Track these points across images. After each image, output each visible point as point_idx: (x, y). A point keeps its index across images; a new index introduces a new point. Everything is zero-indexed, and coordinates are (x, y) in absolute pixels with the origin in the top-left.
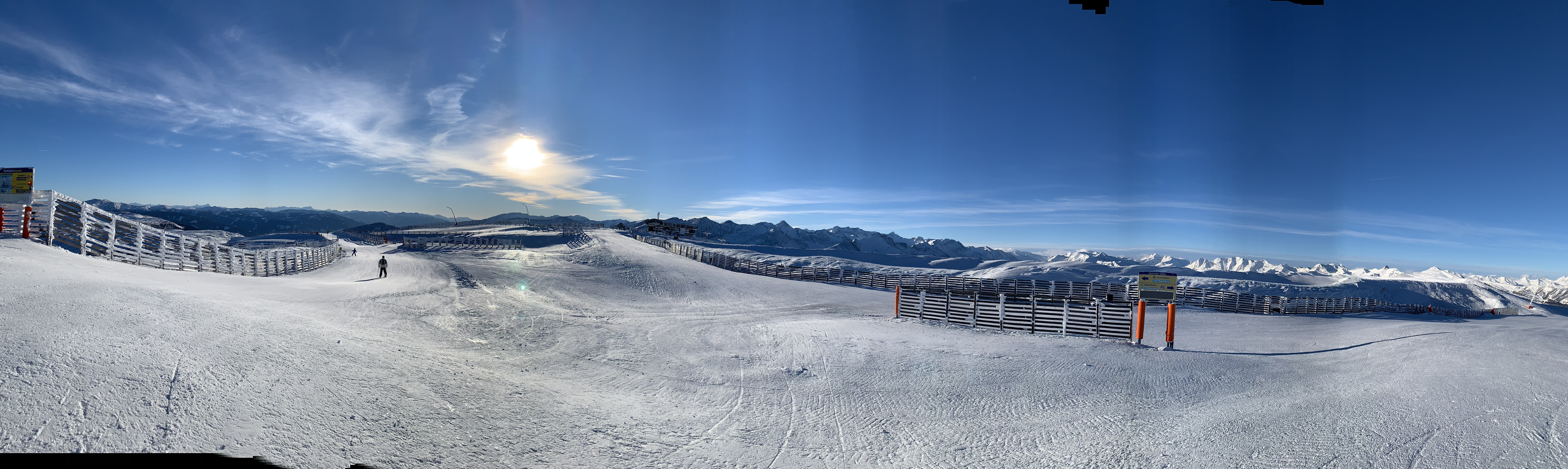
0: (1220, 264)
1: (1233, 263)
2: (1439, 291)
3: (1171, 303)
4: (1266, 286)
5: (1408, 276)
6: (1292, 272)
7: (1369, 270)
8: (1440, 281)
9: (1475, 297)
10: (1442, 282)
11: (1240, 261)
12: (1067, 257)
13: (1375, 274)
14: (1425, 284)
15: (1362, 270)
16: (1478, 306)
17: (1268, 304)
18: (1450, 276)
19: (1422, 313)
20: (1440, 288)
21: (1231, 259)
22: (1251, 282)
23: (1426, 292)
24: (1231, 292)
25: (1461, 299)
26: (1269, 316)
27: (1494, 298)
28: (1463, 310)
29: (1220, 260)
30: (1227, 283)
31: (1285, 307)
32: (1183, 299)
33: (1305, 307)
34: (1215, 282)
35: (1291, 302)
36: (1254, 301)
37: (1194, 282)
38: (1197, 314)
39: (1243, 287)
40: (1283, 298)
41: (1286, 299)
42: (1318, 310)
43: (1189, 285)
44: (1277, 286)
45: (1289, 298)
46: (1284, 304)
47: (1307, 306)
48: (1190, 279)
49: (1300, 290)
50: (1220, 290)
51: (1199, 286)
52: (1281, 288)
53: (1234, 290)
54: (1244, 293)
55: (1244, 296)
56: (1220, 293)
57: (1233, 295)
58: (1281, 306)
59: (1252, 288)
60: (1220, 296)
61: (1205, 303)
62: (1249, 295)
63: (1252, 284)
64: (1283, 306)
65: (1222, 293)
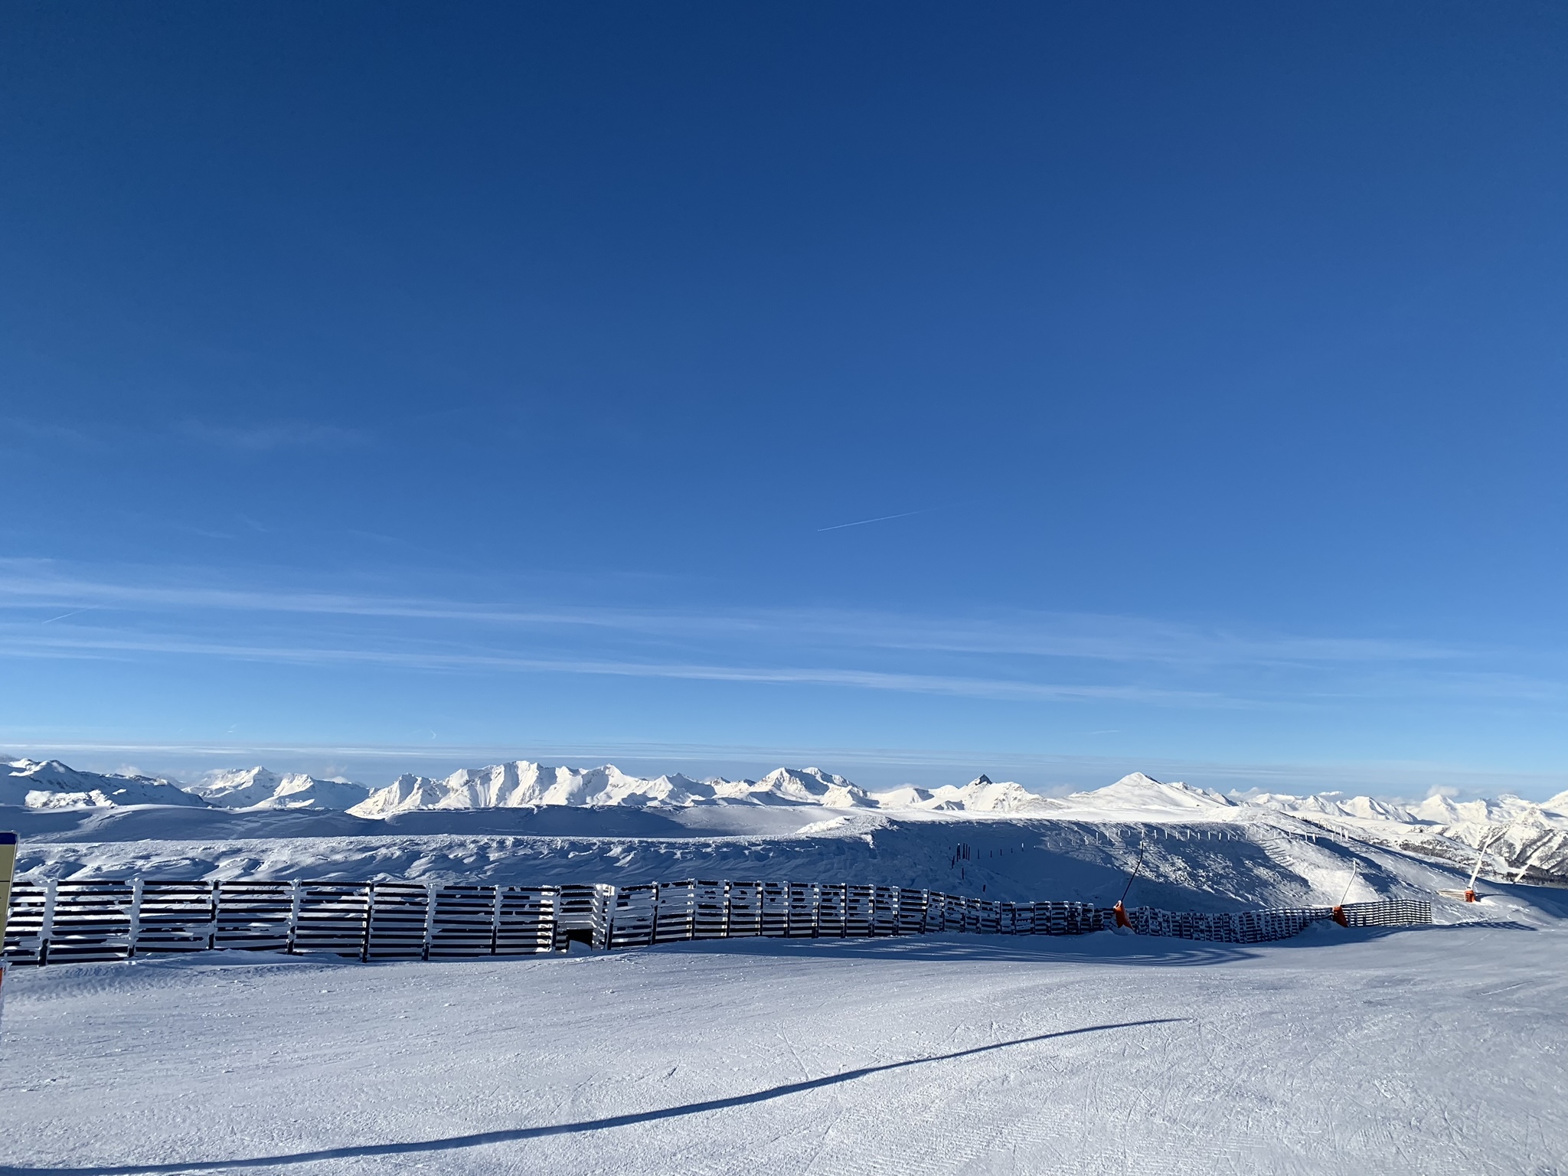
0: (465, 788)
1: (509, 784)
2: (1151, 852)
4: (552, 851)
5: (1053, 806)
6: (696, 797)
7: (931, 791)
8: (1154, 819)
9: (1273, 867)
10: (1160, 822)
11: (528, 774)
13: (948, 803)
14: (1102, 829)
15: (908, 792)
16: (1288, 900)
17: (550, 918)
18: (1188, 800)
19: (1091, 930)
20: (1156, 842)
21: (502, 769)
22: (501, 843)
23: (1109, 858)
24: (417, 881)
25: (1226, 877)
26: (555, 961)
27: (1339, 868)
28: (1235, 916)
29: (466, 777)
30: (403, 851)
31: (612, 921)
32: (212, 928)
33: (686, 915)
34: (359, 850)
35: (636, 900)
36: (497, 910)
37: (278, 858)
38: (251, 980)
39: (465, 861)
40: (604, 889)
41: (612, 891)
42: (731, 926)
43: (252, 871)
44: (592, 850)
45: (630, 889)
46: (606, 910)
47: (694, 913)
48: (264, 847)
49: (676, 857)
50: (368, 882)
51: (291, 870)
52: (611, 854)
53: (428, 874)
54: (461, 885)
55: (457, 896)
56: (367, 890)
57: (415, 897)
58: (596, 919)
59: (501, 864)
60: (365, 902)
61: (289, 932)
62: (476, 888)
63: (504, 847)
64: (604, 919)
65: (376, 889)
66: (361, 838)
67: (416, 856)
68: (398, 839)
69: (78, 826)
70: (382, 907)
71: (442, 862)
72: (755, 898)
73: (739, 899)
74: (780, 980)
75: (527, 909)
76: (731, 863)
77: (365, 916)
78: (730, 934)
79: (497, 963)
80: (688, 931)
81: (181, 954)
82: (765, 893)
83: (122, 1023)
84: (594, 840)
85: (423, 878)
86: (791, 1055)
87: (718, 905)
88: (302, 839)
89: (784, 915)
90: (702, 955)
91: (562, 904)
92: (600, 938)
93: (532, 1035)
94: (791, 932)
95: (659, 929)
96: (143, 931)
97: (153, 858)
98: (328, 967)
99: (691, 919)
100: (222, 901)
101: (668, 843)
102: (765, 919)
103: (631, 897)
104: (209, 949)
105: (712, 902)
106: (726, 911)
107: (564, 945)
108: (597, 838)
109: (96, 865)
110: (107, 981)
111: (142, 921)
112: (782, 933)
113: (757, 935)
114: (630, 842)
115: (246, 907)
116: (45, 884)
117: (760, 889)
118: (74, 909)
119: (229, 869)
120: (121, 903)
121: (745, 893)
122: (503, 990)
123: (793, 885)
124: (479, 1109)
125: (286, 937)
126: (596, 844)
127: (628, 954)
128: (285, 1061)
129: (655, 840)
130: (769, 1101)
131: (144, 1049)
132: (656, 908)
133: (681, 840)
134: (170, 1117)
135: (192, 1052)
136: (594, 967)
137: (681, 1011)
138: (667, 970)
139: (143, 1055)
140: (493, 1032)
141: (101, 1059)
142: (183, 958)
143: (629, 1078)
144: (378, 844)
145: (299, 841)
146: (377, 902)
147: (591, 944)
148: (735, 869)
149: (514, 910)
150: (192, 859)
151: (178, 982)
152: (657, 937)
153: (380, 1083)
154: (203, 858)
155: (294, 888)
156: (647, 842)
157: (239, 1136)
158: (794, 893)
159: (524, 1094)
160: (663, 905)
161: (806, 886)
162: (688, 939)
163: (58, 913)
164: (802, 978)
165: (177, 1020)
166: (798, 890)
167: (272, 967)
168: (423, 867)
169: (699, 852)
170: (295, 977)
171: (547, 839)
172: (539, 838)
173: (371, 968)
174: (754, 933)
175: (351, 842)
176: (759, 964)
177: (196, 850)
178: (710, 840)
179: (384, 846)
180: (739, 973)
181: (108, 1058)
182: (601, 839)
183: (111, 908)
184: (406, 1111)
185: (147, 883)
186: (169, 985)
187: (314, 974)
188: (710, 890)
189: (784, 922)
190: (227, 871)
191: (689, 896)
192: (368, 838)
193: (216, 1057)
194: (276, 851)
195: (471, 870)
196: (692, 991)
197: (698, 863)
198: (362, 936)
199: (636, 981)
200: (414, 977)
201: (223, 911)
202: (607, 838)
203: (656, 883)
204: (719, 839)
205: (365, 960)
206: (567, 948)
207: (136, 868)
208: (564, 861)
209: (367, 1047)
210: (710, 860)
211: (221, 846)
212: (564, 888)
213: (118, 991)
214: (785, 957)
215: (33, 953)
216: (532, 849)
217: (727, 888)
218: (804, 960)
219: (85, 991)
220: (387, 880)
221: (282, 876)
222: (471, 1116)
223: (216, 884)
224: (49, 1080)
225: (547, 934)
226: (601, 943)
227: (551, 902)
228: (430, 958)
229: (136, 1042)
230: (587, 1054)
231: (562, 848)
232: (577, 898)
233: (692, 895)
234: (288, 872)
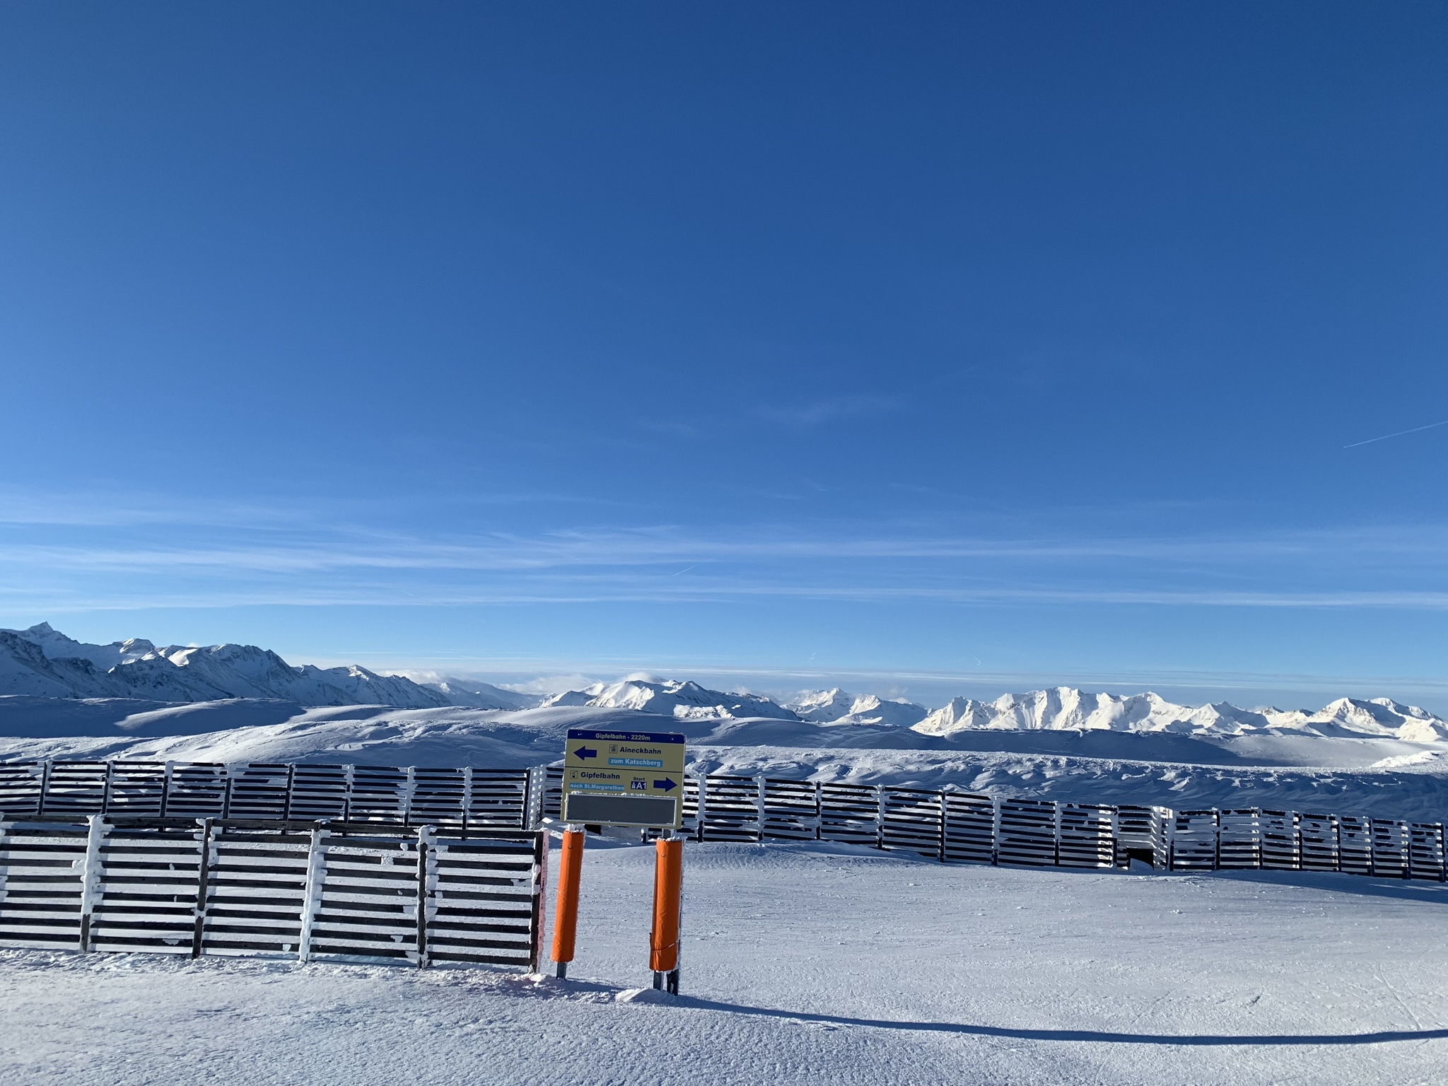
0: (1012, 711)
1: (1053, 708)
3: (667, 835)
4: (1105, 772)
6: (1247, 727)
11: (1070, 700)
12: (591, 697)
17: (1109, 835)
21: (1045, 694)
22: (1056, 763)
24: (982, 793)
26: (1118, 877)
29: (1012, 701)
30: (967, 765)
31: (1173, 843)
32: (817, 822)
33: (1252, 844)
34: (929, 762)
35: (1196, 824)
36: (1057, 824)
37: (863, 766)
38: (852, 868)
39: (1024, 777)
40: (1162, 811)
41: (1170, 814)
42: (1304, 859)
43: (844, 776)
44: (1145, 773)
45: (1189, 813)
46: (1165, 832)
47: (1260, 842)
48: (851, 756)
49: (1234, 785)
50: (940, 791)
51: (875, 777)
52: (1165, 778)
53: (990, 787)
54: (1021, 799)
55: (1020, 809)
56: (940, 798)
57: (981, 806)
58: (1155, 840)
59: (1057, 781)
60: (938, 809)
61: (878, 830)
62: (1036, 803)
63: (1059, 766)
64: (1164, 841)
65: (947, 798)
66: (930, 752)
67: (978, 770)
68: (961, 754)
69: (711, 733)
70: (953, 814)
71: (1002, 777)
72: (1330, 832)
73: (1312, 831)
74: (1369, 920)
75: (1086, 825)
76: (1297, 794)
77: (940, 821)
78: (1304, 867)
79: (1062, 874)
80: (1255, 860)
81: (796, 841)
82: (1341, 828)
83: (759, 893)
84: (1146, 764)
85: (986, 790)
86: (1395, 1001)
87: (1287, 836)
88: (881, 750)
89: (1366, 852)
90: (1273, 885)
91: (1120, 823)
92: (1161, 859)
93: (1104, 945)
94: (1377, 871)
95: (1222, 855)
96: (767, 820)
97: (769, 761)
98: (912, 863)
99: (1257, 848)
100: (824, 799)
101: (1224, 770)
102: (1343, 854)
103: (1191, 821)
104: (817, 839)
105: (1280, 833)
106: (1297, 843)
107: (1125, 862)
108: (1149, 762)
109: (730, 765)
110: (746, 858)
111: (767, 811)
112: (1365, 870)
113: (1335, 870)
114: (1184, 767)
115: (841, 806)
116: (697, 777)
117: (1336, 823)
118: (718, 798)
119: (825, 773)
120: (751, 795)
121: (1318, 826)
122: (1070, 900)
123: (1375, 821)
124: (1061, 1007)
125: (876, 834)
126: (1148, 767)
127: (1192, 877)
128: (886, 941)
129: (1209, 766)
130: (1375, 1046)
131: (778, 917)
132: (1218, 834)
133: (1238, 768)
134: (804, 975)
135: (813, 924)
136: (1157, 886)
137: (1257, 940)
138: (1236, 897)
139: (778, 921)
140: (1065, 937)
141: (748, 921)
142: (798, 845)
143: (1209, 999)
144: (944, 758)
145: (879, 752)
146: (949, 810)
147: (1152, 864)
148: (1302, 801)
149: (1074, 825)
150: (798, 763)
151: (797, 865)
152: (1222, 863)
153: (968, 970)
154: (806, 763)
155: (879, 793)
156: (1201, 768)
157: (857, 998)
158: (1376, 830)
159: (1103, 999)
160: (1225, 832)
161: (1391, 823)
162: (1255, 867)
163: (708, 801)
164: (1397, 920)
165: (799, 896)
166: (1382, 828)
167: (867, 859)
168: (986, 781)
169: (1259, 779)
170: (886, 869)
171: (1099, 760)
172: (1091, 759)
173: (948, 868)
174: (1332, 868)
175: (922, 755)
176: (1341, 900)
177: (800, 756)
178: (1271, 770)
179: (949, 759)
180: (1319, 907)
181: (753, 921)
182: (1153, 763)
183: (743, 799)
184: (994, 999)
185: (768, 780)
186: (790, 866)
187: (901, 868)
188: (1276, 820)
189: (1367, 860)
190: (824, 774)
191: (1253, 824)
192: (936, 752)
193: (831, 930)
194: (861, 759)
195: (1030, 786)
196: (1265, 921)
197: (1259, 792)
198: (938, 839)
199: (1204, 904)
200: (986, 880)
201: (825, 808)
202: (1160, 763)
203: (1216, 809)
204: (1281, 770)
205: (943, 860)
206: (1128, 865)
207: (758, 768)
208: (1117, 783)
209: (953, 937)
210: (1274, 789)
211: (818, 753)
212: (1121, 808)
213: (754, 867)
214: (1372, 897)
215: (693, 832)
216: (1086, 770)
217: (1296, 819)
218: (1396, 903)
219: (731, 865)
220: (955, 790)
221: (870, 781)
222: (1054, 1013)
223: (818, 785)
224: (713, 933)
225: (1107, 851)
226: (1162, 863)
227: (1109, 821)
228: (998, 863)
229: (771, 911)
230: (1162, 970)
231: (1115, 770)
232: (1134, 818)
233: (1257, 824)
234: (872, 778)
